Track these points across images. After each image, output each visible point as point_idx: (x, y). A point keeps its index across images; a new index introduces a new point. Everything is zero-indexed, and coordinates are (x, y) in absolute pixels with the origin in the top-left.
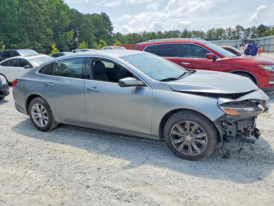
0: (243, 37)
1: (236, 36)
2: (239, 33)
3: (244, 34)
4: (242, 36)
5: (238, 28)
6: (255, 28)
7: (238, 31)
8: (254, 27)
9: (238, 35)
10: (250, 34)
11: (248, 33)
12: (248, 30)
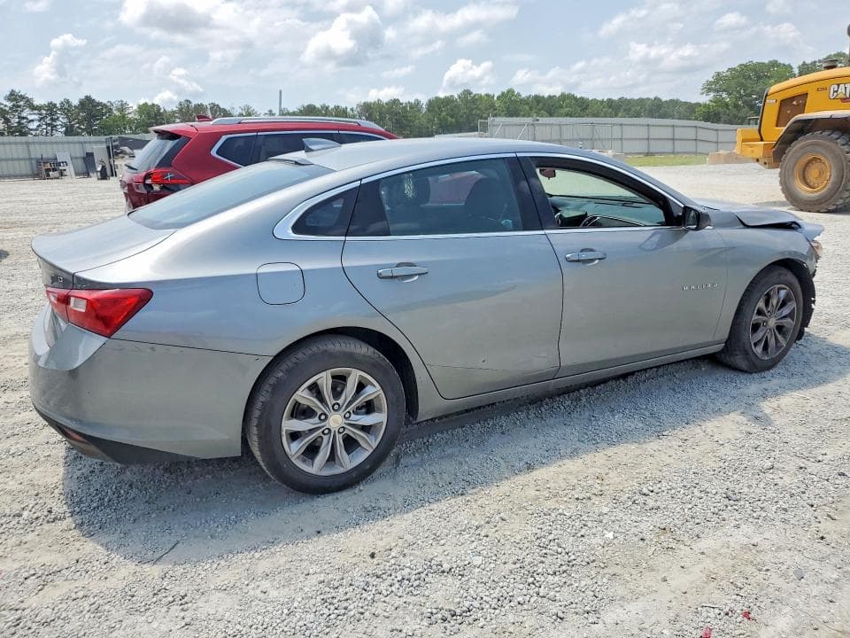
0: (36, 130)
1: (16, 125)
2: (24, 118)
3: (40, 121)
4: (35, 127)
5: (15, 100)
6: (70, 105)
7: (15, 108)
8: (68, 102)
9: (19, 123)
10: (58, 123)
11: (52, 119)
12: (52, 110)
